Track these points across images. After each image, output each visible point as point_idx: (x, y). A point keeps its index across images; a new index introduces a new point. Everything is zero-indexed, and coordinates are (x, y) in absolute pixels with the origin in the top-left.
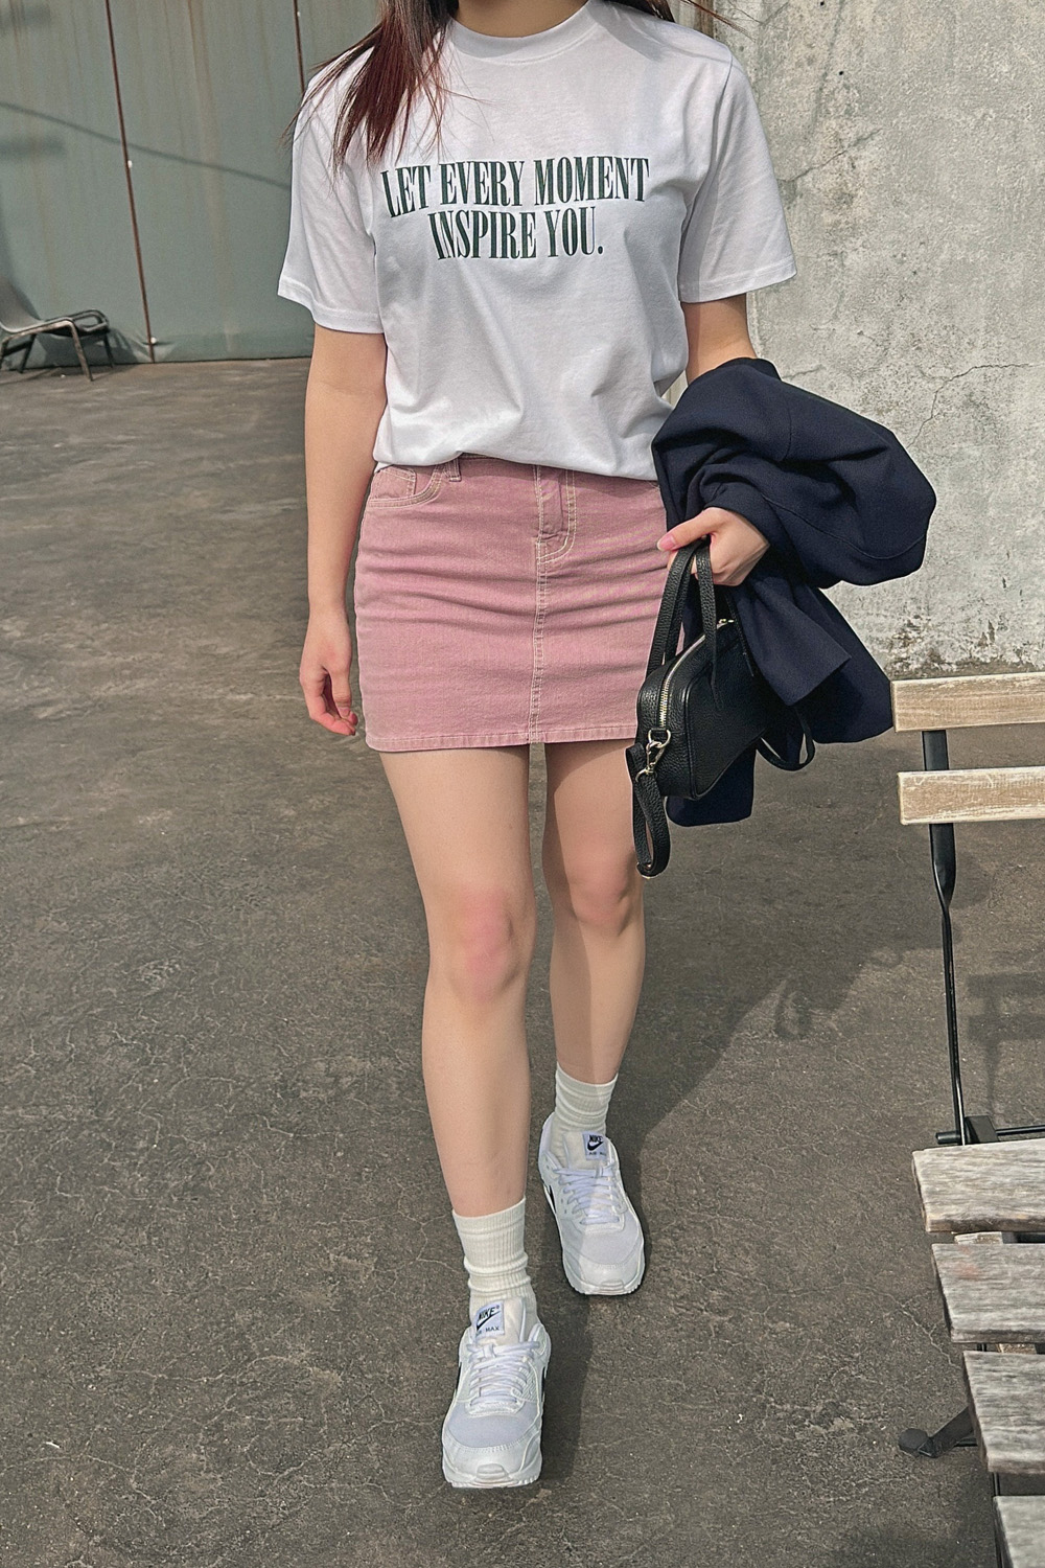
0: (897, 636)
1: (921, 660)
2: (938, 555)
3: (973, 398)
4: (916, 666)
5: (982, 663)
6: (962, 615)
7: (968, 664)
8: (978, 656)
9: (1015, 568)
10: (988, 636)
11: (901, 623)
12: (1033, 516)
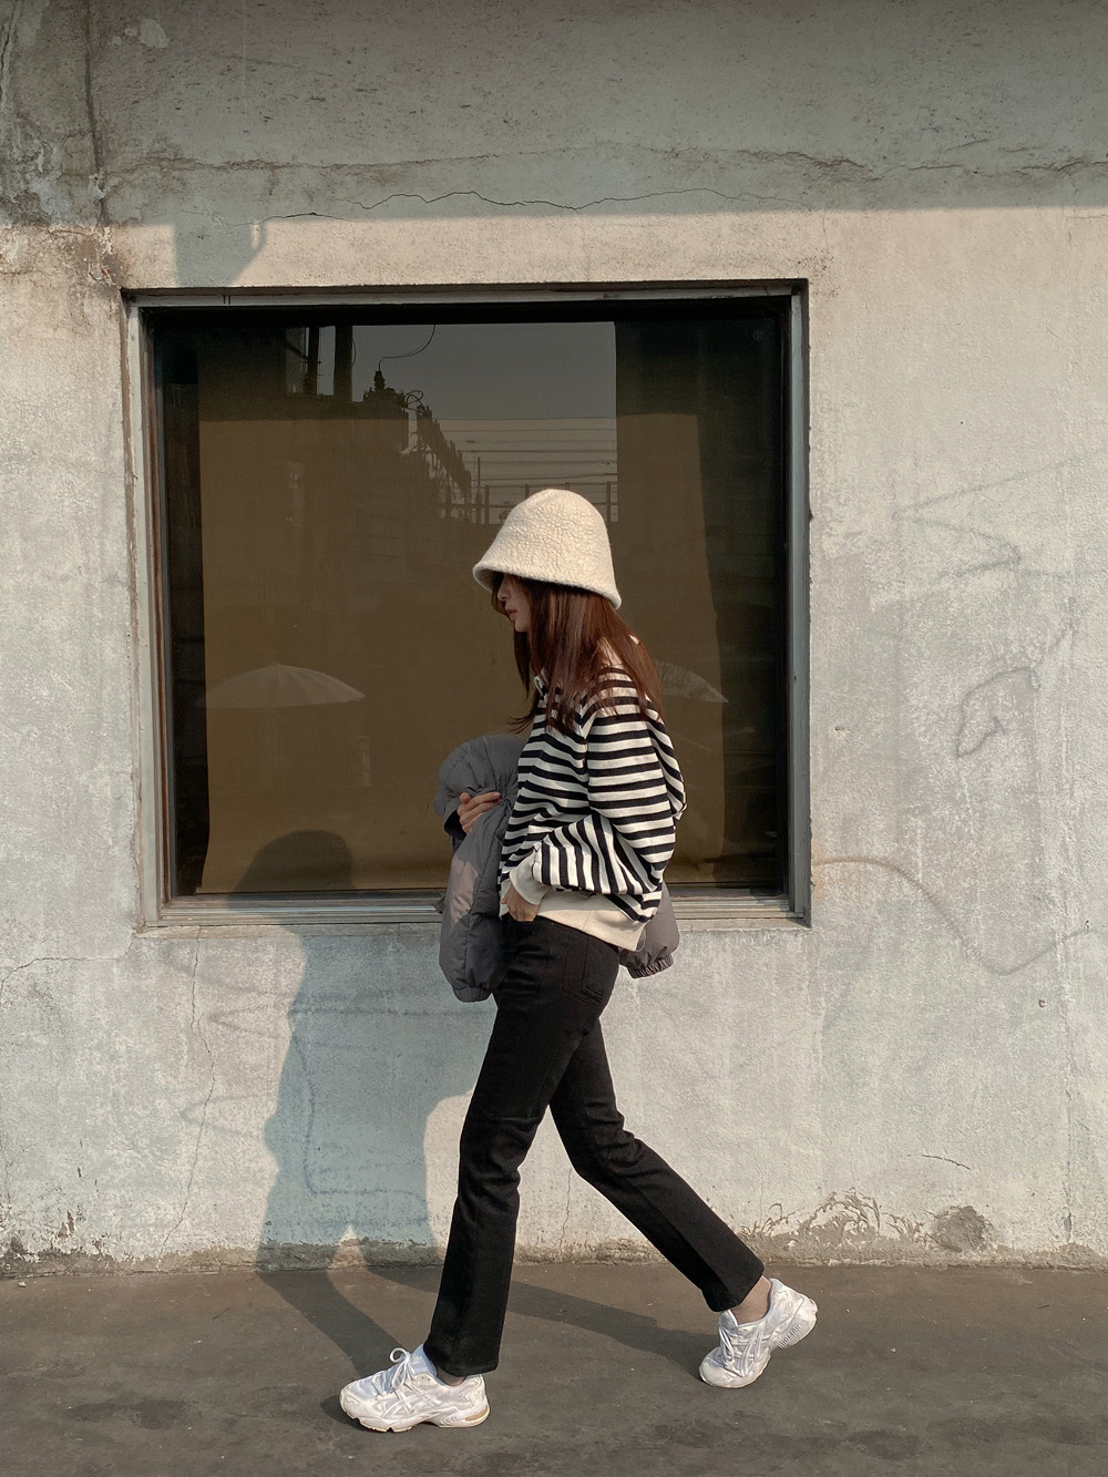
1: (4, 1249)
2: (14, 1141)
3: (38, 989)
5: (63, 1255)
6: (40, 1204)
7: (49, 1255)
8: (58, 1247)
9: (89, 1157)
10: (67, 1226)
12: (101, 1105)
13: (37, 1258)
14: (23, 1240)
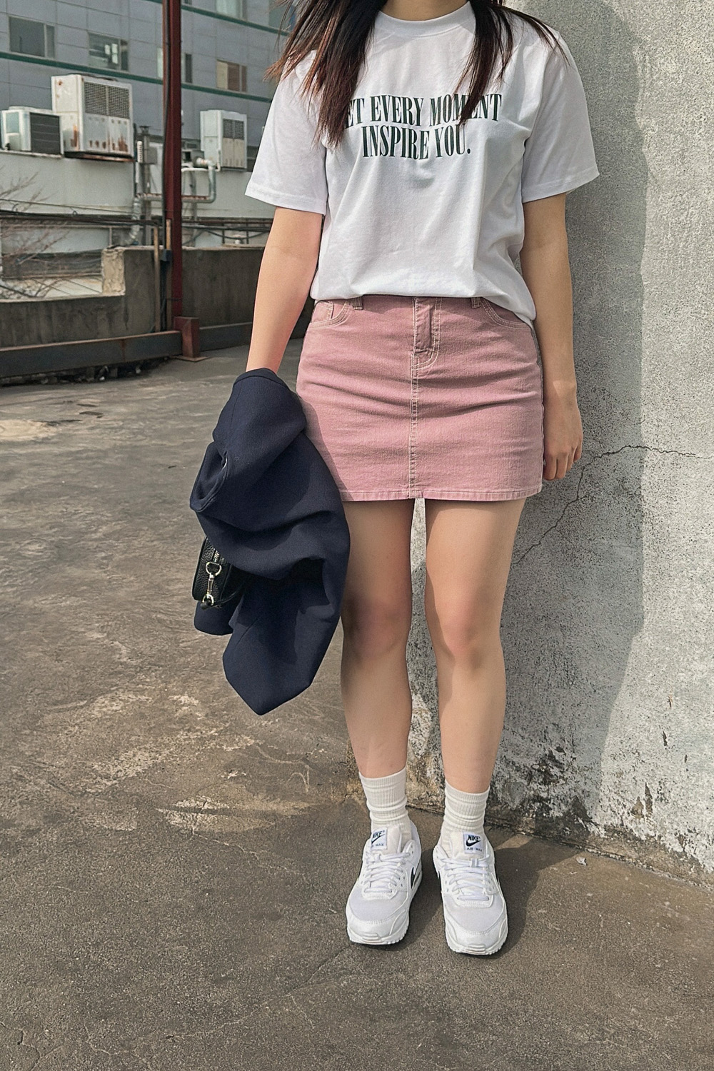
0: (537, 767)
1: (563, 807)
3: (627, 485)
4: (557, 814)
5: (635, 839)
8: (631, 827)
9: (679, 723)
10: (644, 803)
11: (541, 753)
12: (702, 658)
13: (603, 832)
14: (587, 803)
